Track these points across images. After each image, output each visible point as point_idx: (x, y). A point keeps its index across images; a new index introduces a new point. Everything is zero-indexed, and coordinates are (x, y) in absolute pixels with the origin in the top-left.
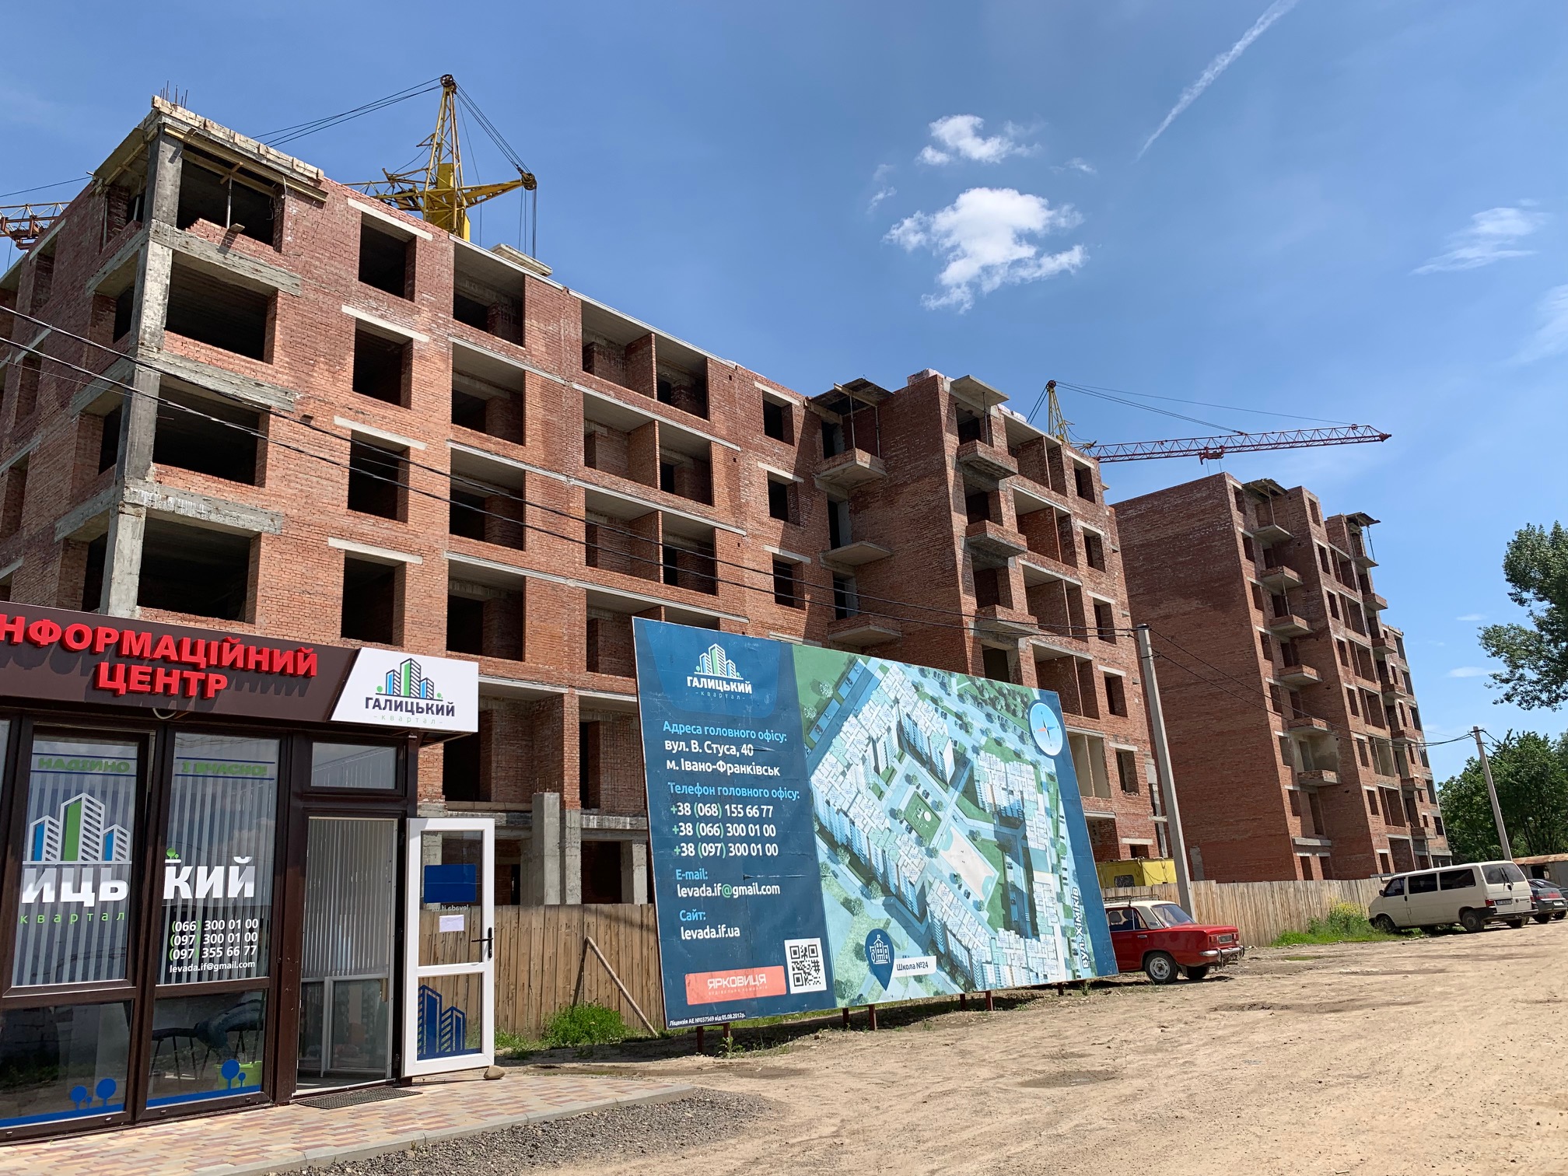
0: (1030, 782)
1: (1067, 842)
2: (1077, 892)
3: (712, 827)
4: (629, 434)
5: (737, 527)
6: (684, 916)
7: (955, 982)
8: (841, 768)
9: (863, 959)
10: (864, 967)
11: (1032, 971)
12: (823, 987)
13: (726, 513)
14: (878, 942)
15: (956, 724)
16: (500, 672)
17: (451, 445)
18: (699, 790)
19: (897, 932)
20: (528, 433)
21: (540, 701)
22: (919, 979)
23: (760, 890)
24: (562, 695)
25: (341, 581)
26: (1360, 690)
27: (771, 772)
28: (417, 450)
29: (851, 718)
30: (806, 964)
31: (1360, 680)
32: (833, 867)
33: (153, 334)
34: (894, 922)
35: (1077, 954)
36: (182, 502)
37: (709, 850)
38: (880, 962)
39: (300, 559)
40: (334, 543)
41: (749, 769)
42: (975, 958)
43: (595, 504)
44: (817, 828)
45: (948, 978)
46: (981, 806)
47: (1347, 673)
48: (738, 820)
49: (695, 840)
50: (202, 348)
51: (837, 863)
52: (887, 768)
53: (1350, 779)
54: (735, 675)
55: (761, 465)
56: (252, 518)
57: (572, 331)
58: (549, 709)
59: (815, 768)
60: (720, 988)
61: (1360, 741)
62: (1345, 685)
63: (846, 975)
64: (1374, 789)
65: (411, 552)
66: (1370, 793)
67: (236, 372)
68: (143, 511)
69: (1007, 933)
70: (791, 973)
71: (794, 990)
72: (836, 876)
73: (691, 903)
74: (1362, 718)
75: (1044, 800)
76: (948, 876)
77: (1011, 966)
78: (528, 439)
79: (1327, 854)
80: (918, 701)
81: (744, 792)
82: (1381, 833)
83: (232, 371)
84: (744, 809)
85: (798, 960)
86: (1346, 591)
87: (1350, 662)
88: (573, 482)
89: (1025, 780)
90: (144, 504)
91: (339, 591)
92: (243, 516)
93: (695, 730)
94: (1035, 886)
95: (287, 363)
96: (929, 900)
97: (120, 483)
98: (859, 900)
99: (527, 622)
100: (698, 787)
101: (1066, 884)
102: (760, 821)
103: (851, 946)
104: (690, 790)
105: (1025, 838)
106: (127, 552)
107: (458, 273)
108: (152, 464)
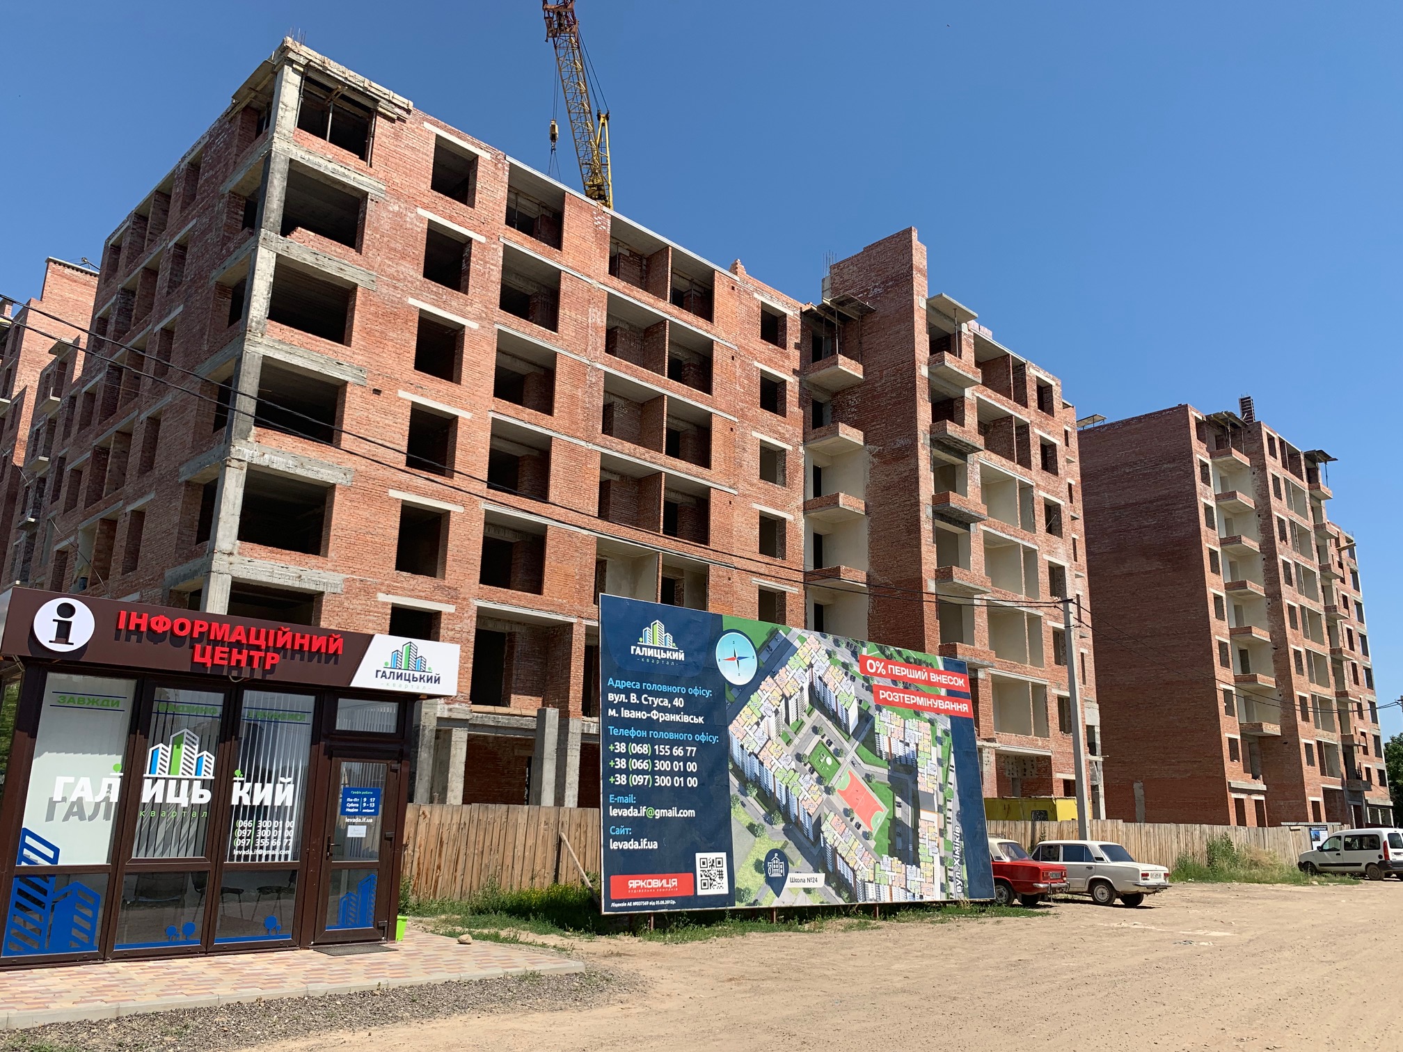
0: (926, 736)
1: (954, 788)
2: (959, 830)
3: (642, 762)
4: (643, 405)
5: (730, 487)
6: (614, 831)
7: (840, 896)
8: (755, 720)
9: (761, 872)
10: (761, 878)
11: (909, 891)
12: (725, 891)
13: (721, 475)
14: (776, 858)
15: (863, 686)
16: (522, 603)
17: (492, 415)
18: (633, 733)
19: (792, 852)
20: (556, 405)
21: (554, 627)
22: (808, 891)
23: (678, 813)
24: (572, 624)
25: (398, 525)
26: (1308, 652)
27: (696, 721)
28: (464, 419)
29: (768, 679)
30: (712, 872)
31: (1308, 641)
32: (742, 798)
33: (258, 323)
34: (791, 843)
35: (952, 881)
36: (275, 458)
37: (638, 780)
38: (774, 875)
39: (366, 507)
40: (393, 493)
41: (678, 717)
42: (859, 878)
43: (608, 464)
44: (730, 766)
45: (833, 892)
46: (878, 754)
47: (1295, 636)
48: (664, 758)
49: (627, 772)
50: (296, 333)
51: (746, 795)
52: (797, 720)
53: (1291, 730)
54: (670, 645)
55: (755, 434)
56: (329, 472)
57: (598, 318)
58: (561, 634)
59: (734, 719)
60: (638, 888)
61: (1303, 699)
62: (1292, 647)
63: (746, 884)
64: (1313, 743)
65: (455, 503)
66: (1308, 746)
67: (321, 353)
68: (245, 465)
69: (890, 859)
70: (699, 878)
71: (700, 892)
72: (744, 805)
73: (620, 821)
74: (1306, 677)
75: (937, 752)
76: (842, 811)
77: (891, 886)
78: (556, 411)
79: (1262, 798)
80: (829, 666)
81: (671, 736)
82: (1315, 783)
83: (318, 352)
84: (671, 749)
85: (706, 869)
86: (1302, 561)
87: (1300, 625)
88: (591, 446)
89: (922, 734)
90: (246, 459)
91: (396, 533)
92: (323, 470)
93: (634, 685)
94: (921, 823)
95: (362, 345)
96: (823, 828)
97: (228, 442)
98: (762, 825)
99: (547, 563)
100: (633, 730)
101: (950, 823)
102: (685, 759)
103: (752, 860)
104: (625, 732)
105: (916, 782)
106: (231, 497)
107: (506, 270)
108: (253, 427)
